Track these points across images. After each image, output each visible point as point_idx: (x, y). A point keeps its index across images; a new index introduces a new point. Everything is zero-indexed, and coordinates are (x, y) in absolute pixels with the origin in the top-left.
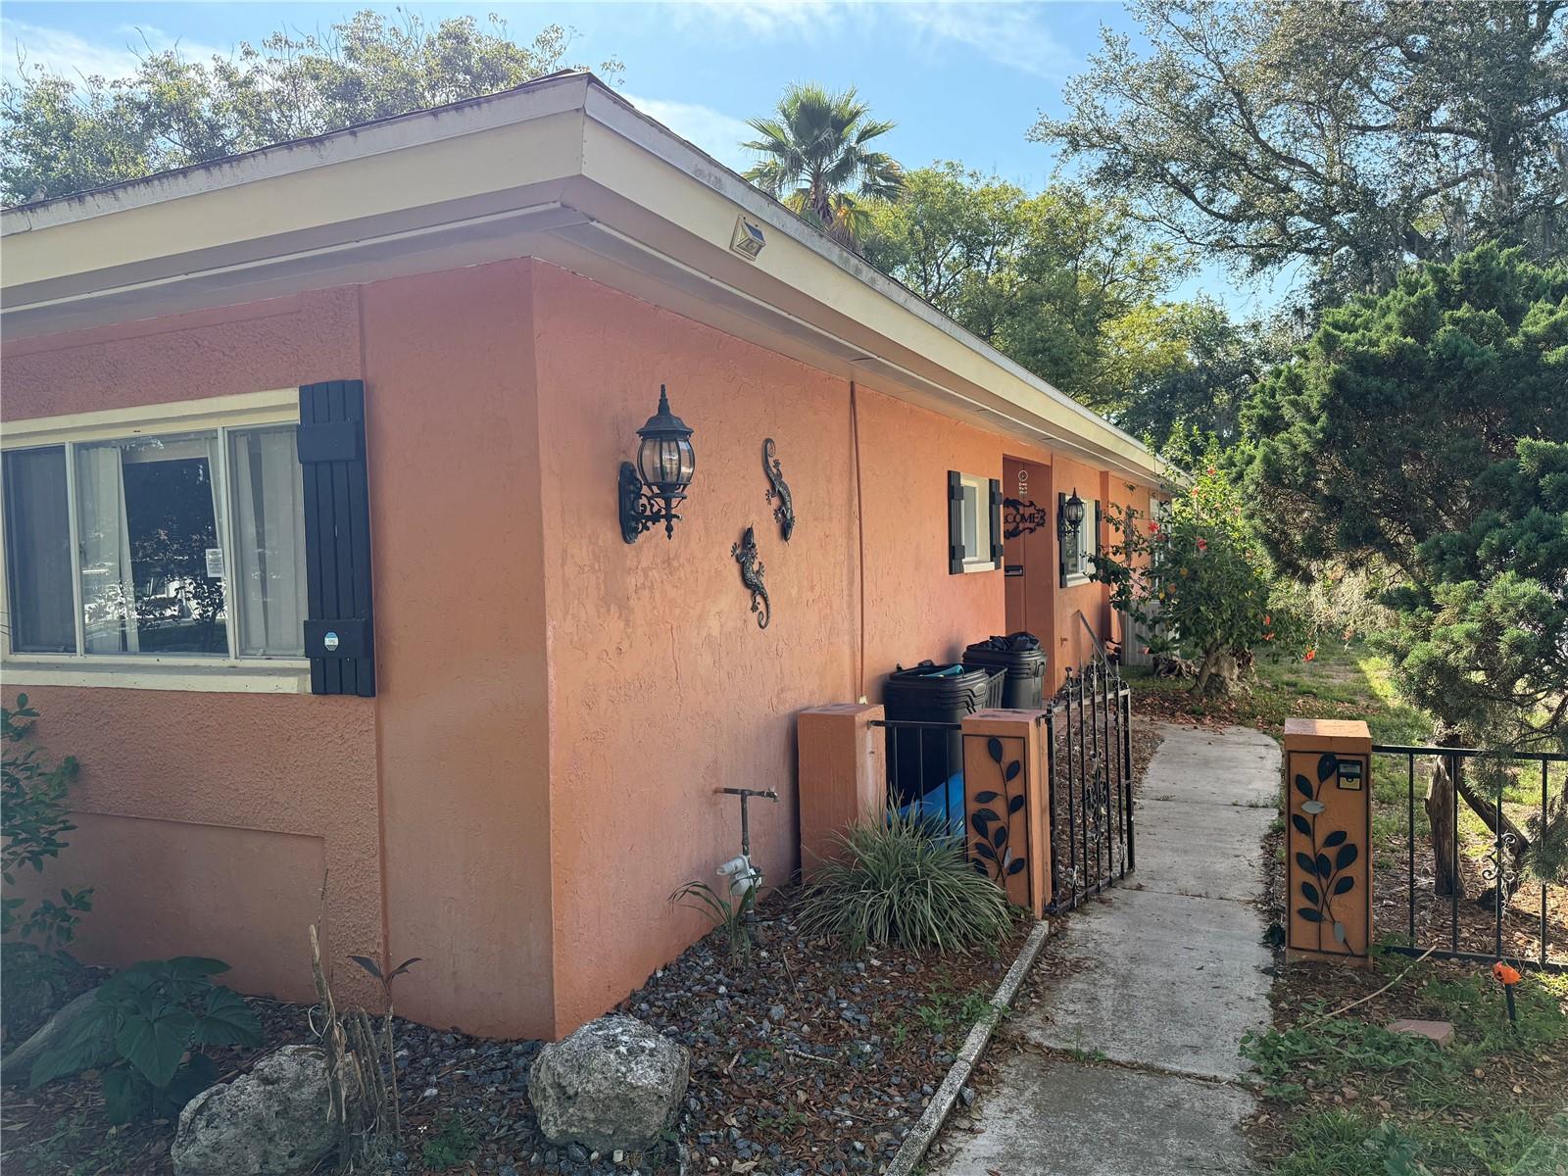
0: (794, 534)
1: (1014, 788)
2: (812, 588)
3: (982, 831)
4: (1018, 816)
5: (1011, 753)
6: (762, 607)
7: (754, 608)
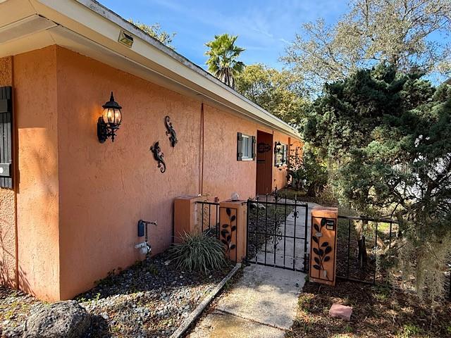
0: (176, 145)
1: (234, 224)
2: (184, 162)
3: (224, 236)
4: (234, 232)
5: (233, 213)
6: (162, 166)
7: (159, 166)
